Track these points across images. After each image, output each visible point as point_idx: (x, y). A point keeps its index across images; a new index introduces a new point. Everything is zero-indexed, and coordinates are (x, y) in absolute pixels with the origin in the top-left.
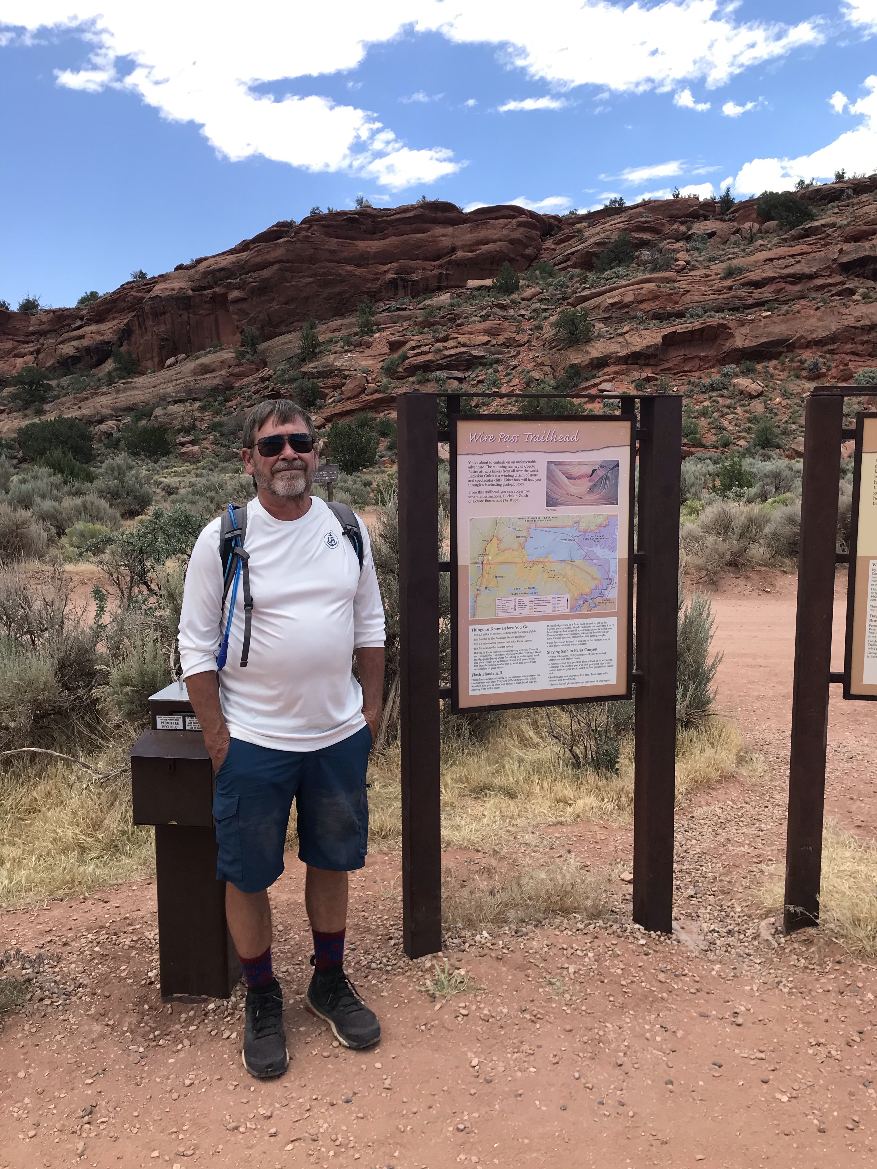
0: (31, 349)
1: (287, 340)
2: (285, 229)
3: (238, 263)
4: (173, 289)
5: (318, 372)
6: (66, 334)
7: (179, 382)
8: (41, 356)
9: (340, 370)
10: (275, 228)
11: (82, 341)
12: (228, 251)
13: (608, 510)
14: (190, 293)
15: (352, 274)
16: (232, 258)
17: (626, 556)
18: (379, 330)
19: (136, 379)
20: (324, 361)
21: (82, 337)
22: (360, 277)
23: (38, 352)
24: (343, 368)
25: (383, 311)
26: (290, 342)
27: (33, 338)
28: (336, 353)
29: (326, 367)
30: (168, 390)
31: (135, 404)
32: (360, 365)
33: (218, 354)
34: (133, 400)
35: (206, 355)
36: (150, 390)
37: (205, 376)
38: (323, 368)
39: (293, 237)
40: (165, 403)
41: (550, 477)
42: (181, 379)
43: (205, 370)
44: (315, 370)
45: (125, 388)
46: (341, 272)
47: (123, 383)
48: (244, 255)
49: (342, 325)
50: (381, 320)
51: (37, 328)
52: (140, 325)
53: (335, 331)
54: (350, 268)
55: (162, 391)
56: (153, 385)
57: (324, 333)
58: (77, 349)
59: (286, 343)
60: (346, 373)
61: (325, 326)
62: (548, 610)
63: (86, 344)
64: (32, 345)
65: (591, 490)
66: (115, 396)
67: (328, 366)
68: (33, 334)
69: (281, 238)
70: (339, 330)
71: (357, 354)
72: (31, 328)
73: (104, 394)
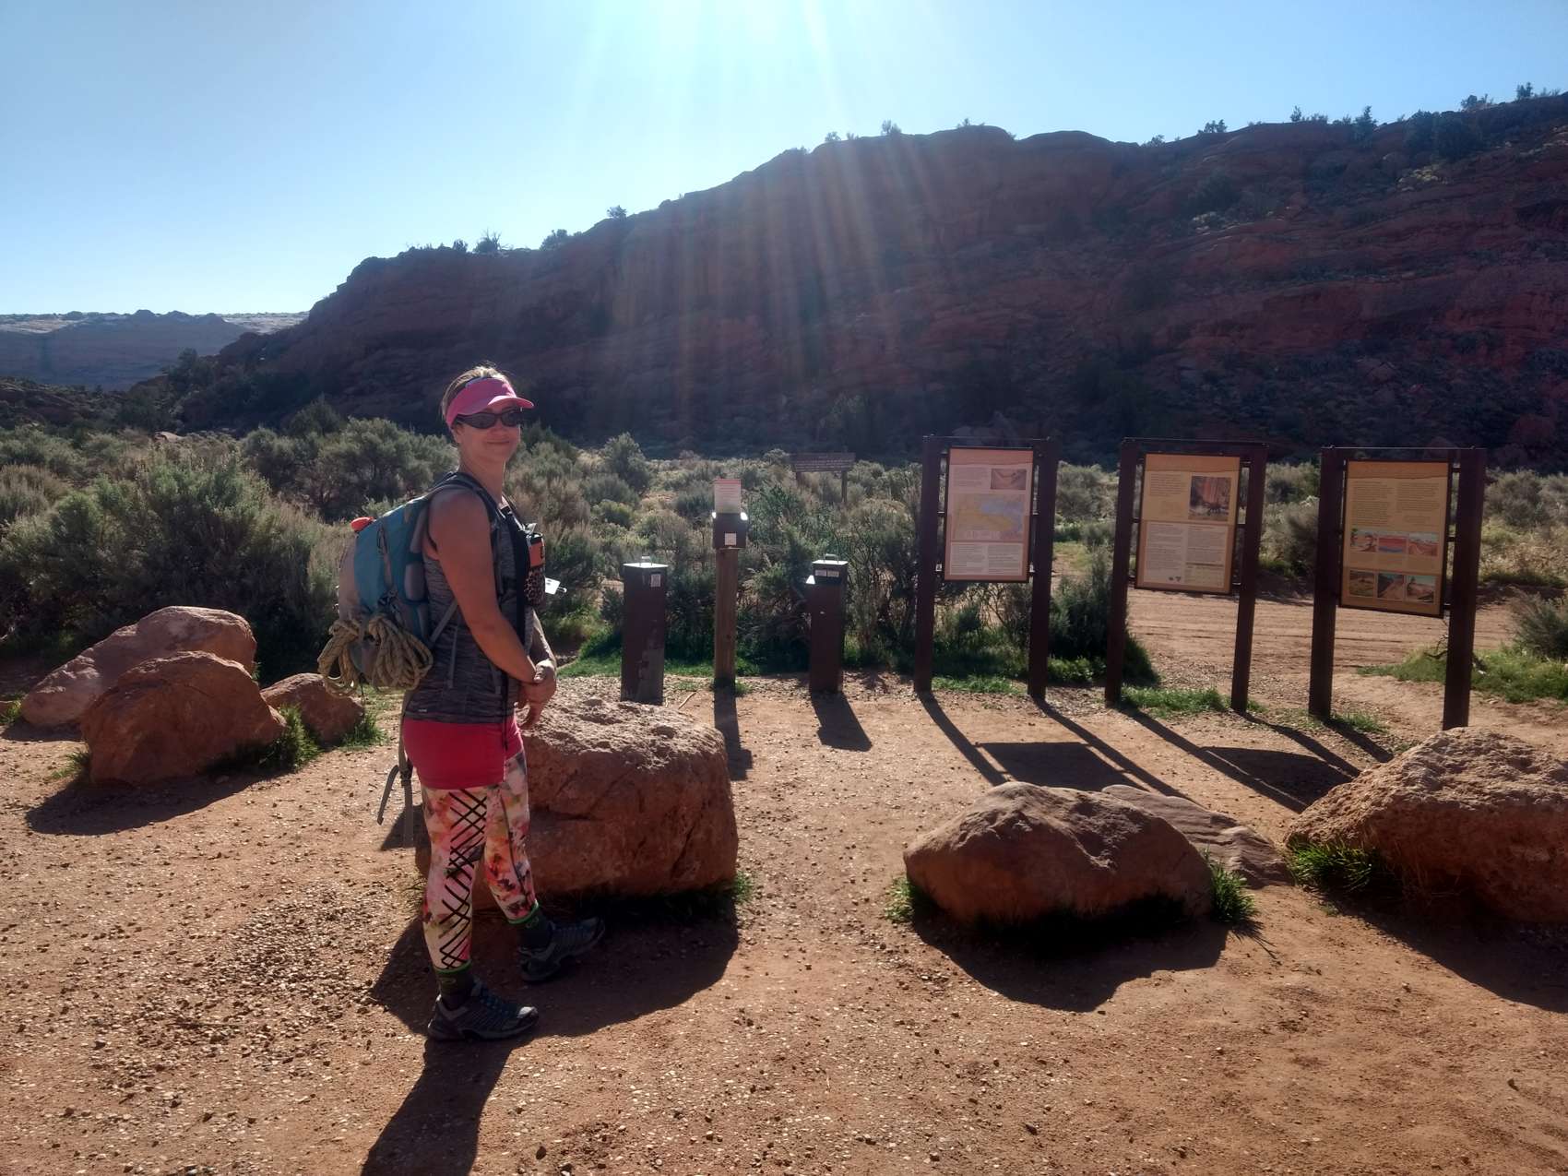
3: (735, 199)
4: (656, 231)
9: (851, 333)
13: (1021, 492)
17: (1028, 514)
20: (831, 322)
24: (854, 331)
32: (875, 328)
41: (993, 475)
48: (743, 190)
60: (858, 337)
62: (989, 538)
63: (552, 293)
65: (1013, 482)
67: (836, 328)
70: (851, 284)
73: (571, 354)
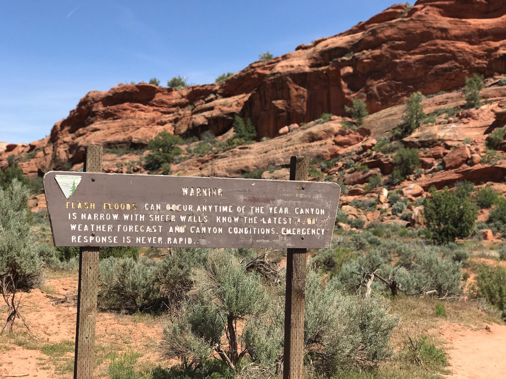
0: (171, 119)
1: (393, 112)
2: (399, 11)
3: (352, 42)
4: (292, 66)
5: (420, 142)
6: (199, 106)
7: (288, 148)
8: (177, 125)
9: (443, 140)
10: (391, 10)
11: (211, 112)
12: (345, 33)
14: (307, 69)
15: (461, 51)
16: (348, 38)
18: (486, 103)
19: (252, 146)
20: (427, 131)
21: (212, 108)
22: (471, 53)
23: (176, 121)
24: (446, 138)
25: (493, 85)
26: (395, 114)
27: (173, 109)
28: (440, 123)
29: (428, 137)
30: (277, 156)
31: (247, 167)
32: (463, 136)
33: (326, 124)
34: (245, 163)
35: (314, 125)
36: (262, 155)
37: (312, 144)
38: (425, 138)
39: (406, 17)
40: (273, 167)
42: (290, 145)
43: (313, 138)
44: (417, 140)
45: (240, 153)
46: (452, 49)
47: (240, 149)
48: (359, 35)
49: (448, 98)
50: (489, 94)
51: (178, 101)
52: (261, 98)
53: (440, 103)
54: (461, 45)
55: (272, 156)
56: (265, 150)
57: (429, 105)
58: (207, 118)
59: (391, 115)
60: (449, 143)
61: (431, 100)
63: (214, 114)
64: (172, 115)
66: (230, 160)
67: (430, 136)
68: (174, 106)
69: (395, 18)
70: (445, 103)
71: (462, 125)
72: (174, 101)
73: (222, 157)
